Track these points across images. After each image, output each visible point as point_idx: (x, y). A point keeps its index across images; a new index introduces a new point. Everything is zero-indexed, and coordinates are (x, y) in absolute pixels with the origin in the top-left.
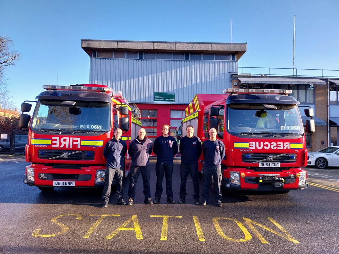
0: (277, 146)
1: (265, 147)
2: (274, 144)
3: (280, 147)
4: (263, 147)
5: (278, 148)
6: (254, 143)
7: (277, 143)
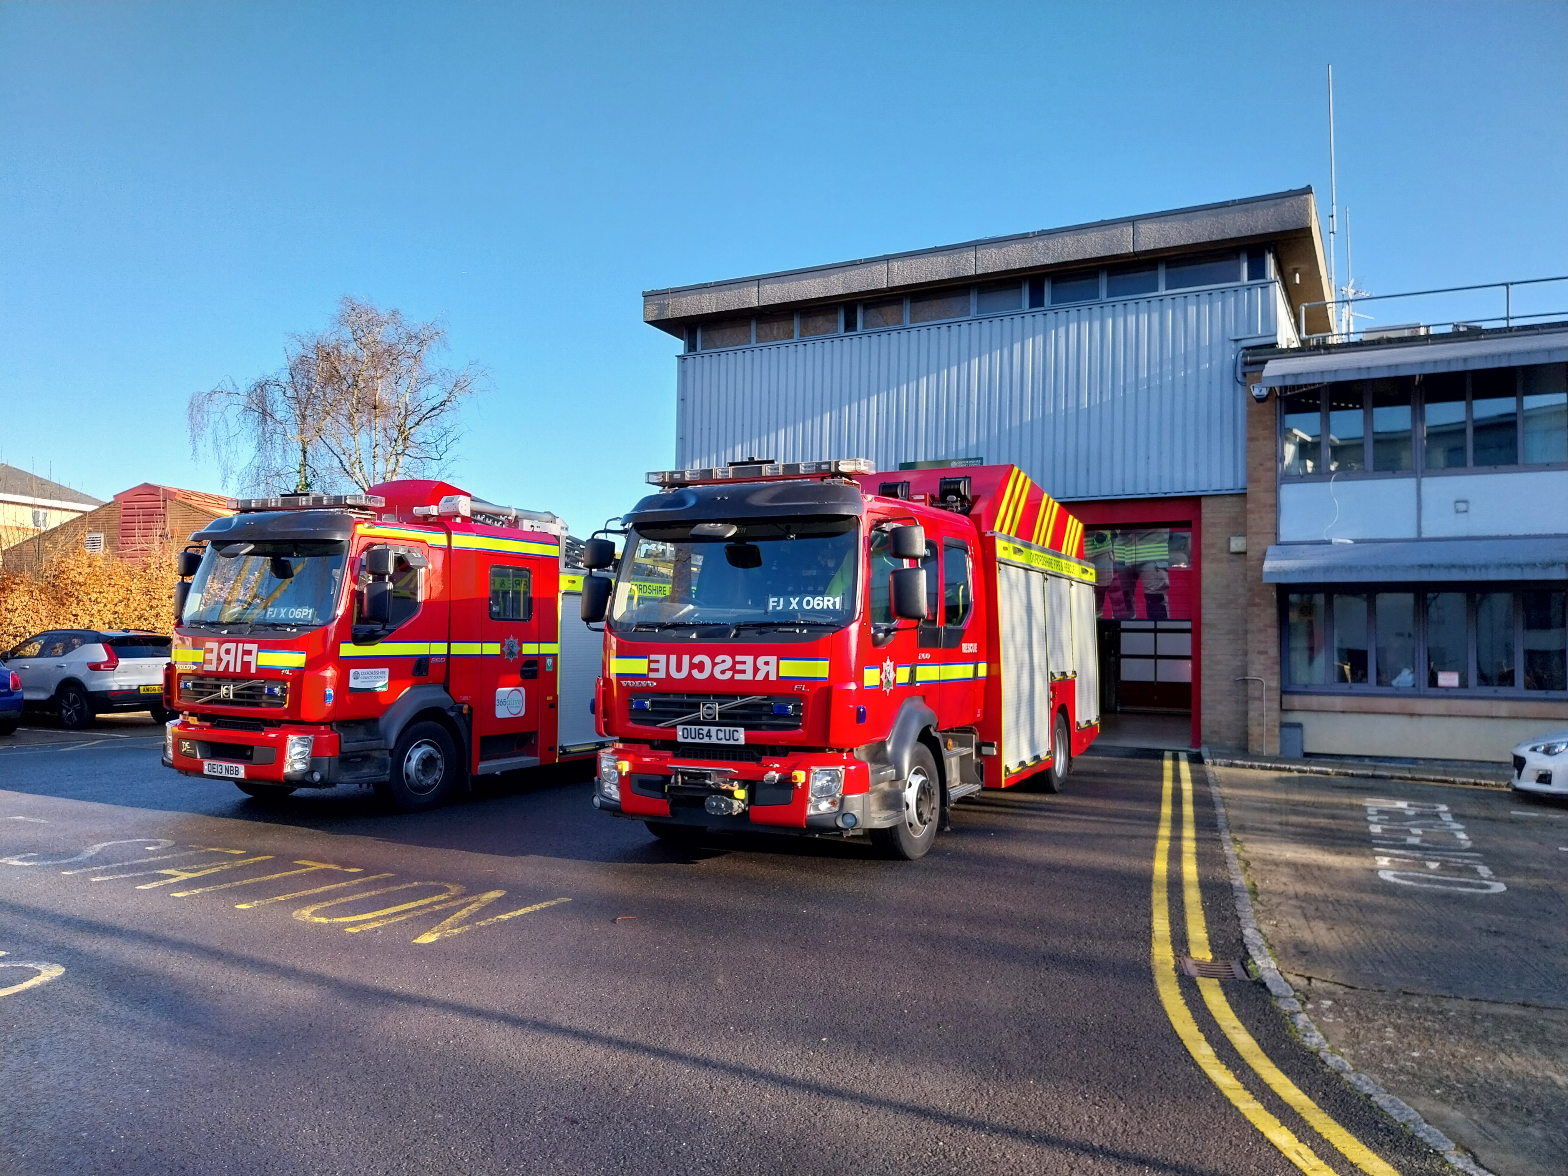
0: (733, 668)
1: (696, 674)
2: (724, 661)
3: (744, 672)
4: (690, 673)
5: (738, 677)
6: (662, 658)
7: (733, 659)
